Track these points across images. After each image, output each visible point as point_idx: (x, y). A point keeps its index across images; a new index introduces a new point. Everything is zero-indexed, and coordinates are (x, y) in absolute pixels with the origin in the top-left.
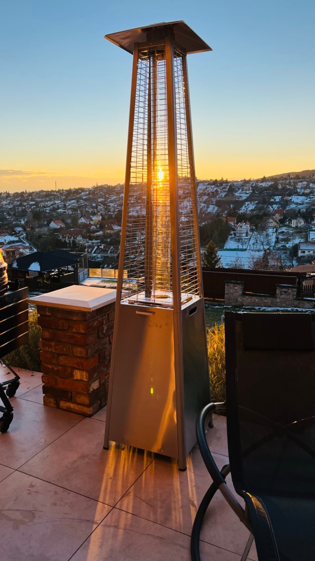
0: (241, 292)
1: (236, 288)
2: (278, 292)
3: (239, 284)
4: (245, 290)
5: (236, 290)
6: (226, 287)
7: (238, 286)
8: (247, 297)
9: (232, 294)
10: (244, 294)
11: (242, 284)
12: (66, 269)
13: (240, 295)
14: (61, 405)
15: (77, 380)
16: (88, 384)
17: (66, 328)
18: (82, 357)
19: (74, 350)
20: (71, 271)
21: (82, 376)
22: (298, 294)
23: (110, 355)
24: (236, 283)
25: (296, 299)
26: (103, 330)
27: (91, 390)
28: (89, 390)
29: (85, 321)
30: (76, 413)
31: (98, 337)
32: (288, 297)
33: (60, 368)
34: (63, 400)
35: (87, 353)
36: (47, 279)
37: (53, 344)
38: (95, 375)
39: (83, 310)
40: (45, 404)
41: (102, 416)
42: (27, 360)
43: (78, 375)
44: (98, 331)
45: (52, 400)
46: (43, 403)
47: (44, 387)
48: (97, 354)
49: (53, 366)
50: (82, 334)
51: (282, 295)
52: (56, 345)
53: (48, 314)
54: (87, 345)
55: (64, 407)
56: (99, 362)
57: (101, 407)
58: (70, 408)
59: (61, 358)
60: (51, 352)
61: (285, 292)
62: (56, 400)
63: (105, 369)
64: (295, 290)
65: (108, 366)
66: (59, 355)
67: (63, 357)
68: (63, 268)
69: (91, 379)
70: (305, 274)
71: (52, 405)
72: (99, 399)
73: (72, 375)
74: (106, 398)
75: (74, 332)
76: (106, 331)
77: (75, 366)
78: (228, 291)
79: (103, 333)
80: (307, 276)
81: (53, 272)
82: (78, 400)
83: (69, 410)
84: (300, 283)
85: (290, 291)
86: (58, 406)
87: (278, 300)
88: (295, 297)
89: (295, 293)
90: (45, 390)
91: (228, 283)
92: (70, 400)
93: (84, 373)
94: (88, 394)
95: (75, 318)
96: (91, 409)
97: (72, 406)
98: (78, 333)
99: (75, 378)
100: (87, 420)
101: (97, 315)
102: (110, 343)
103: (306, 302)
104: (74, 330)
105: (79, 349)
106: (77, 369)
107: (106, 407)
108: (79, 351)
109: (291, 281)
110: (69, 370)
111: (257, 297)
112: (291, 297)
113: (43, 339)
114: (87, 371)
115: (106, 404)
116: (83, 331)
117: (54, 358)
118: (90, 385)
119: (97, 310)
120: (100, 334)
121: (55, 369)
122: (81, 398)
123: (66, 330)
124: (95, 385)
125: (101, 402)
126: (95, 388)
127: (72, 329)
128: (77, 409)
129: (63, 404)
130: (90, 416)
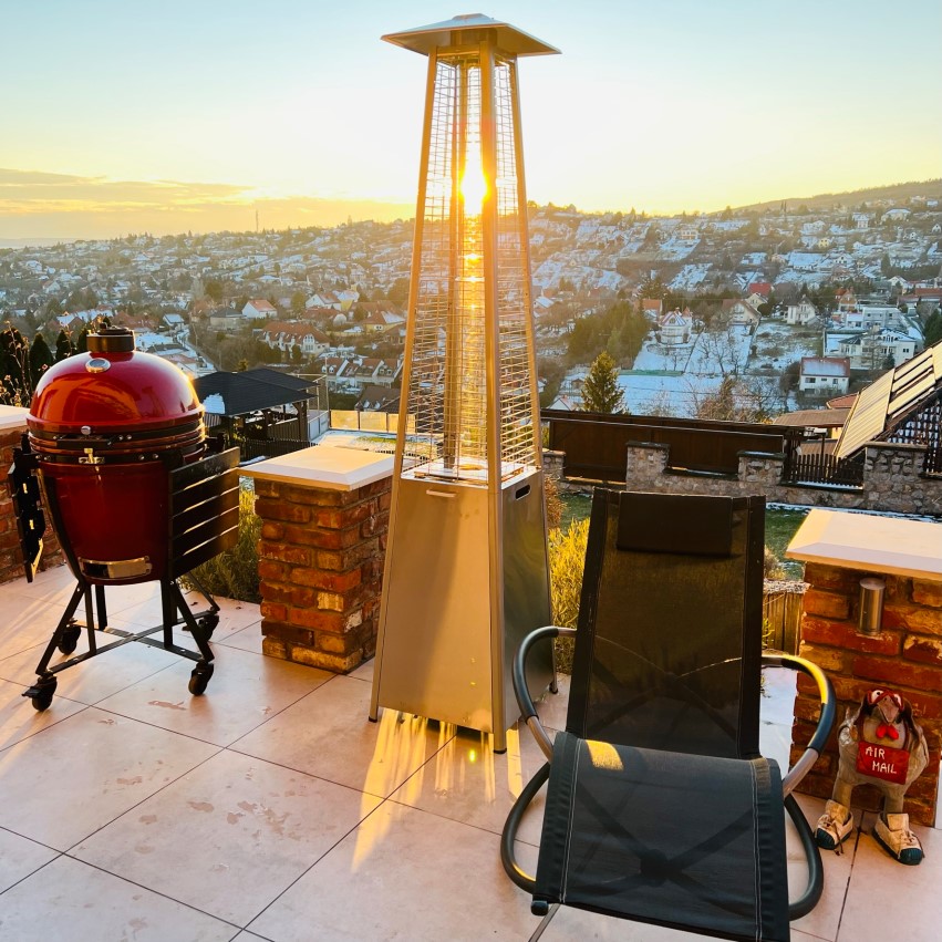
0: (661, 468)
1: (651, 458)
2: (742, 467)
3: (658, 449)
4: (670, 462)
5: (652, 462)
6: (629, 455)
7: (655, 453)
8: (675, 478)
9: (643, 470)
10: (668, 472)
11: (664, 450)
12: (281, 411)
13: (659, 474)
14: (294, 654)
15: (322, 610)
16: (343, 617)
17: (305, 520)
18: (333, 570)
19: (319, 558)
20: (292, 416)
21: (333, 602)
22: (786, 474)
23: (381, 570)
24: (651, 448)
25: (780, 485)
26: (370, 525)
27: (348, 627)
28: (344, 628)
29: (339, 507)
30: (322, 667)
31: (362, 537)
32: (764, 480)
33: (294, 589)
34: (297, 645)
35: (342, 562)
36: (242, 432)
37: (282, 547)
38: (356, 603)
39: (336, 488)
40: (266, 652)
41: (367, 673)
42: (230, 579)
43: (325, 601)
44: (361, 527)
45: (278, 646)
46: (261, 652)
47: (264, 625)
48: (358, 566)
49: (281, 587)
50: (334, 529)
51: (750, 474)
52: (287, 549)
53: (273, 494)
54: (342, 549)
55: (300, 659)
56: (362, 581)
57: (364, 659)
58: (311, 660)
59: (297, 572)
60: (279, 561)
61: (758, 468)
62: (285, 647)
63: (371, 594)
64: (780, 464)
65: (378, 588)
66: (292, 566)
67: (300, 570)
68: (273, 409)
69: (348, 608)
70: (802, 429)
71: (279, 654)
72: (361, 645)
73: (314, 602)
74: (373, 646)
75: (320, 527)
76: (376, 527)
77: (321, 585)
78: (633, 464)
79: (370, 531)
80: (806, 434)
81: (252, 416)
82: (326, 646)
83: (308, 663)
84: (790, 450)
85: (767, 467)
86: (289, 657)
87: (741, 485)
88: (779, 478)
89: (779, 471)
90: (267, 628)
91: (633, 446)
92: (311, 645)
93: (337, 598)
94: (343, 634)
95: (321, 503)
96: (348, 659)
97: (314, 655)
98: (326, 528)
99: (320, 607)
100: (341, 678)
101: (360, 498)
102: (382, 549)
103: (801, 492)
104: (320, 524)
105: (329, 556)
106: (323, 590)
107: (373, 660)
108: (327, 559)
109: (772, 445)
110: (310, 593)
111: (696, 479)
112: (770, 480)
113: (265, 538)
114: (342, 595)
115: (374, 655)
116: (334, 525)
117: (283, 571)
118: (346, 619)
119: (360, 489)
120: (365, 531)
121: (285, 591)
122: (330, 642)
123: (305, 523)
124: (355, 620)
125: (364, 651)
126: (355, 625)
127: (317, 522)
128: (322, 660)
129: (298, 653)
130: (346, 673)
